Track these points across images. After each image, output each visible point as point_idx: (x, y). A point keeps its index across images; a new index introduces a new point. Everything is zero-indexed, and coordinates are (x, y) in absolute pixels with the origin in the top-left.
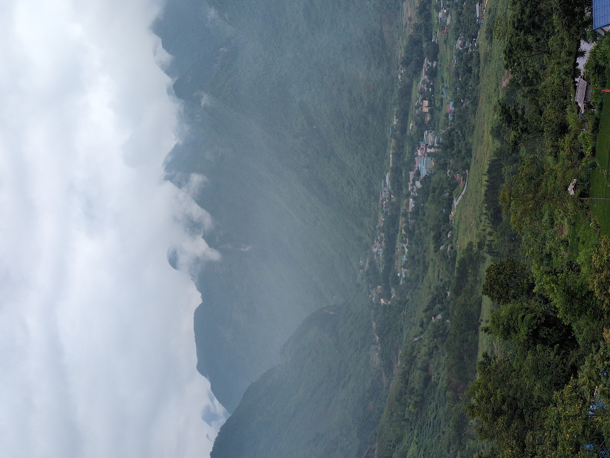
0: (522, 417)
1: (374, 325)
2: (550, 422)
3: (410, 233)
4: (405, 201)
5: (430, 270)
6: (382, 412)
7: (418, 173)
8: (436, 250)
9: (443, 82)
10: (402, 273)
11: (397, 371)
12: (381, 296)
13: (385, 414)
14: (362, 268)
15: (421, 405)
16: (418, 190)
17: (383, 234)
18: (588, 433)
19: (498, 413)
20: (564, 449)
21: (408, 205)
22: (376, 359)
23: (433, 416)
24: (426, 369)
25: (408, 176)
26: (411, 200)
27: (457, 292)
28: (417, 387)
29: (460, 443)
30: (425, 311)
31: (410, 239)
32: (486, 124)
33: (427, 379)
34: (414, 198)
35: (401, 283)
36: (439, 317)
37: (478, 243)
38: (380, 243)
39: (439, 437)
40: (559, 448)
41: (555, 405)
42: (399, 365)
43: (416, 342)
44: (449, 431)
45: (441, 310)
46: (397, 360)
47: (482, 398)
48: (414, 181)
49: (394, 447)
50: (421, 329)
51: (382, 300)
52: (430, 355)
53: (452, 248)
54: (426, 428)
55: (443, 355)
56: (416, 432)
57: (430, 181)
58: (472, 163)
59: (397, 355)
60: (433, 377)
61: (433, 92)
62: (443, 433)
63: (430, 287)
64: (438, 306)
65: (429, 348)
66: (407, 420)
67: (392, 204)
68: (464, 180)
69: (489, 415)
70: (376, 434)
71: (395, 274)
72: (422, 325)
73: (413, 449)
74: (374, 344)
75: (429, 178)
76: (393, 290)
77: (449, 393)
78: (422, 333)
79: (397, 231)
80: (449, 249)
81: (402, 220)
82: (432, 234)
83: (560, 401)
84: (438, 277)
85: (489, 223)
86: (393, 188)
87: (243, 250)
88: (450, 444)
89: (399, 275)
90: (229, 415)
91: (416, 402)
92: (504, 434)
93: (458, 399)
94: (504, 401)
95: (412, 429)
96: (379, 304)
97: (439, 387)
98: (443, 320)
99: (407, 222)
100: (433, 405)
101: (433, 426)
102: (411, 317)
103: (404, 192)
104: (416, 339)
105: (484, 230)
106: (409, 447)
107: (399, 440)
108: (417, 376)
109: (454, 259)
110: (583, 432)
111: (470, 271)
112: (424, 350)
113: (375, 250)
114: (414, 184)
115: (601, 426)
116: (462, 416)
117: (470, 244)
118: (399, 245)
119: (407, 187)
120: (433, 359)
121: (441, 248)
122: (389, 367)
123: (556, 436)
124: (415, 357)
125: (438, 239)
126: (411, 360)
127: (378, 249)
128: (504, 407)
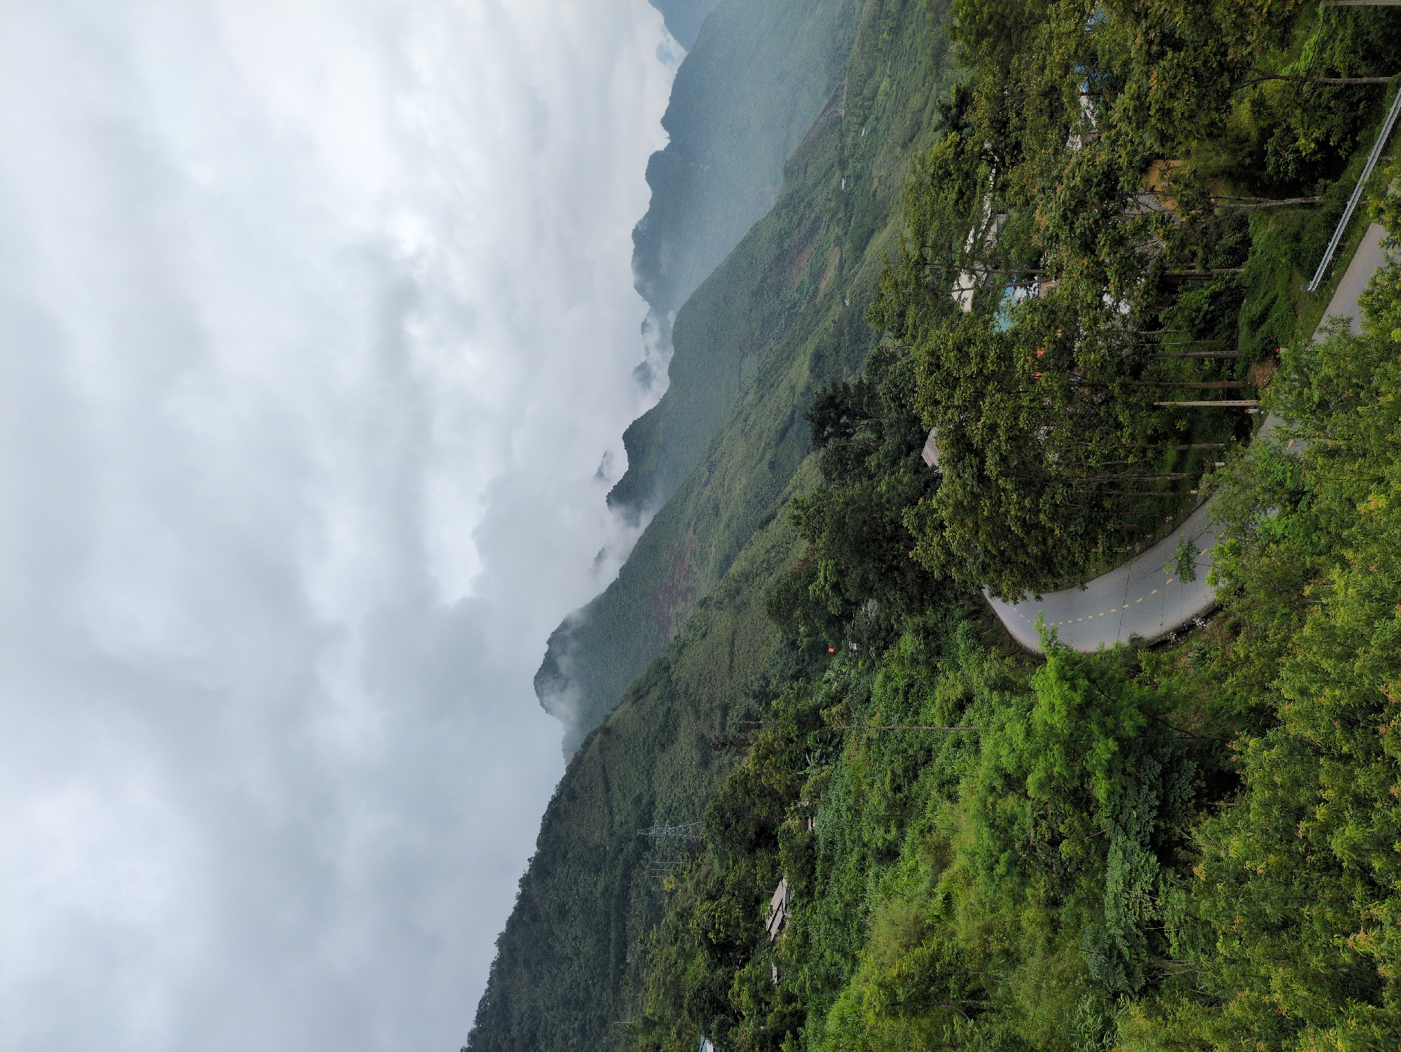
0: (1009, 37)
2: (1041, 41)
13: (856, 44)
15: (896, 31)
18: (1080, 53)
19: (981, 35)
20: (1052, 73)
23: (909, 43)
29: (938, 75)
39: (914, 69)
40: (1047, 72)
41: (1048, 22)
44: (926, 61)
47: (966, 16)
49: (865, 82)
54: (900, 59)
56: (889, 64)
62: (920, 63)
66: (881, 49)
69: (972, 38)
70: (846, 69)
73: (885, 84)
77: (929, 16)
83: (1054, 16)
88: (926, 76)
90: (686, 54)
91: (891, 28)
92: (987, 59)
93: (939, 22)
94: (990, 20)
100: (910, 31)
101: (909, 56)
106: (881, 82)
107: (871, 74)
110: (1076, 53)
115: (1097, 42)
116: (942, 42)
123: (1044, 58)
128: (990, 27)
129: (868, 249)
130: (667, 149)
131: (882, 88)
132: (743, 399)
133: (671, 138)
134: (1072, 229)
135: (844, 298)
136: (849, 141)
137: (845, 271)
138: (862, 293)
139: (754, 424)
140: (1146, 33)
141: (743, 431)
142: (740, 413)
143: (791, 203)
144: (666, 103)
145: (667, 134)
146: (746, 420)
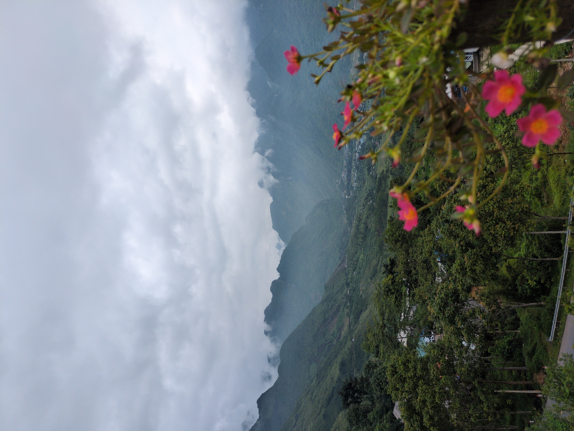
0: (407, 242)
1: (344, 207)
2: (420, 243)
3: (357, 168)
4: (355, 154)
5: (366, 182)
6: (349, 242)
7: (360, 143)
8: (369, 174)
10: (355, 185)
11: (354, 225)
12: (346, 195)
14: (337, 183)
15: (364, 238)
16: (360, 149)
17: (346, 169)
18: (435, 248)
19: (397, 241)
20: (426, 255)
21: (356, 156)
22: (345, 221)
23: (369, 242)
24: (366, 224)
25: (355, 144)
26: (357, 154)
27: (378, 191)
28: (362, 231)
29: (381, 253)
30: (365, 200)
31: (357, 170)
33: (367, 227)
34: (358, 153)
35: (354, 189)
36: (371, 202)
37: (386, 170)
38: (345, 173)
39: (372, 251)
40: (424, 254)
41: (421, 237)
42: (355, 222)
43: (361, 213)
44: (376, 248)
45: (371, 199)
46: (354, 220)
47: (390, 235)
48: (358, 146)
49: (354, 255)
50: (363, 207)
51: (346, 196)
52: (367, 217)
53: (375, 173)
54: (367, 247)
55: (373, 217)
56: (363, 249)
57: (365, 145)
58: (383, 136)
59: (354, 218)
60: (369, 226)
62: (374, 249)
63: (366, 190)
64: (370, 197)
65: (367, 215)
66: (359, 244)
67: (349, 156)
68: (379, 144)
69: (394, 242)
70: (346, 251)
71: (352, 186)
72: (363, 206)
73: (362, 256)
74: (344, 214)
75: (364, 144)
76: (351, 192)
77: (376, 233)
78: (364, 209)
79: (352, 167)
80: (374, 173)
81: (353, 164)
82: (367, 167)
83: (423, 235)
84: (370, 185)
85: (390, 162)
86: (349, 149)
87: (288, 179)
88: (377, 253)
89: (353, 185)
90: (287, 246)
91: (362, 237)
92: (400, 250)
93: (380, 235)
94: (399, 236)
95: (361, 248)
96: (345, 198)
97: (372, 230)
98: (373, 203)
99: (356, 163)
100: (369, 238)
101: (370, 246)
102: (359, 202)
103: (354, 150)
104: (361, 212)
105: (388, 165)
106: (360, 255)
107: (356, 253)
108: (362, 226)
109: (376, 177)
110: (434, 247)
111: (383, 182)
112: (365, 216)
113: (343, 176)
114: (358, 147)
115: (441, 244)
116: (382, 242)
117: (383, 171)
118: (352, 173)
119: (355, 148)
120: (369, 219)
121: (371, 173)
122: (350, 223)
123: (422, 249)
124: (361, 219)
125: (369, 170)
126: (360, 220)
127: (344, 175)
128: (399, 239)
129: (361, 318)
130: (278, 279)
131: (361, 258)
132: (310, 383)
133: (280, 275)
134: (444, 314)
135: (352, 339)
136: (350, 276)
137: (352, 327)
138: (359, 336)
139: (316, 396)
140: (459, 242)
141: (311, 399)
142: (309, 390)
143: (328, 299)
144: (279, 263)
145: (279, 274)
146: (312, 394)
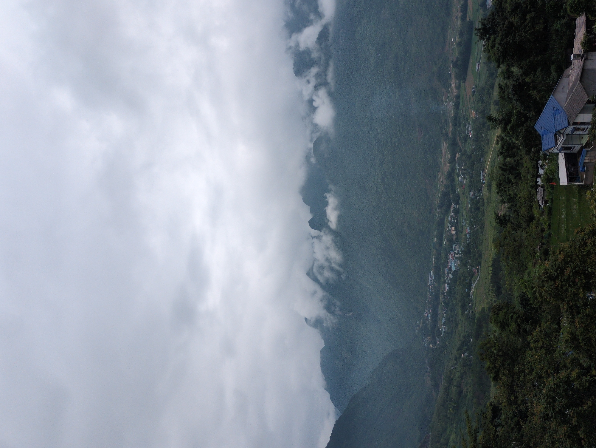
1: (427, 361)
3: (447, 304)
4: (443, 286)
5: (460, 326)
7: (450, 269)
8: (463, 313)
9: (463, 216)
10: (443, 329)
11: (441, 388)
12: (430, 343)
13: (435, 415)
14: (419, 326)
15: (457, 408)
16: (451, 279)
17: (430, 306)
21: (444, 288)
22: (429, 382)
24: (459, 386)
25: (444, 271)
26: (447, 285)
27: (477, 337)
30: (458, 350)
31: (447, 308)
32: (489, 238)
33: (461, 392)
35: (442, 335)
36: (466, 354)
37: (488, 308)
38: (429, 311)
42: (443, 385)
43: (452, 369)
45: (467, 350)
46: (442, 382)
48: (448, 273)
49: (441, 435)
50: (455, 362)
51: (431, 345)
52: (462, 377)
53: (472, 312)
54: (461, 423)
55: (470, 377)
56: (454, 425)
57: (457, 274)
58: (483, 262)
59: (441, 378)
60: (464, 391)
61: (457, 222)
63: (460, 336)
64: (466, 347)
65: (461, 373)
66: (449, 418)
67: (435, 287)
68: (478, 271)
70: (430, 427)
71: (439, 329)
72: (456, 359)
73: (453, 436)
74: (427, 372)
75: (457, 271)
76: (437, 339)
77: (474, 400)
78: (456, 364)
79: (438, 304)
80: (470, 313)
81: (441, 298)
82: (460, 304)
84: (465, 330)
85: (494, 295)
86: (435, 279)
89: (441, 330)
91: (454, 407)
93: (480, 404)
96: (429, 348)
97: (468, 397)
98: (469, 356)
99: (444, 298)
100: (465, 409)
102: (449, 355)
103: (442, 280)
104: (452, 368)
105: (491, 300)
106: (450, 435)
107: (444, 430)
108: (454, 389)
109: (474, 319)
111: (484, 325)
112: (457, 374)
113: (426, 315)
114: (448, 276)
117: (483, 308)
118: (439, 311)
119: (444, 278)
120: (463, 380)
121: (466, 312)
122: (436, 386)
124: (452, 379)
125: (463, 307)
126: (450, 381)
127: (427, 315)
